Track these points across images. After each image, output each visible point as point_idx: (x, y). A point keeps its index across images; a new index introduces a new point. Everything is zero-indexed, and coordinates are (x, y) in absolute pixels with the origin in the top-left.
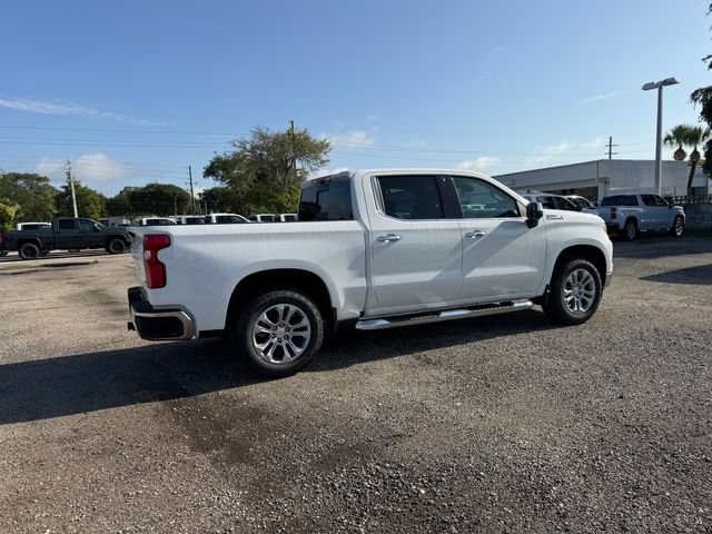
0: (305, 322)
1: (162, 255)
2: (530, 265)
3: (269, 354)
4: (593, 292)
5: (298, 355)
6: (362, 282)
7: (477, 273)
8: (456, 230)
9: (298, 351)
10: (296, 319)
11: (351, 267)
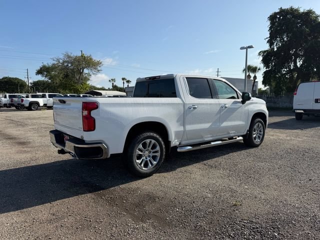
0: (158, 148)
1: (94, 113)
2: (240, 120)
3: (142, 165)
4: (262, 133)
5: (155, 165)
6: (182, 129)
9: (155, 163)
10: (154, 147)
11: (178, 121)
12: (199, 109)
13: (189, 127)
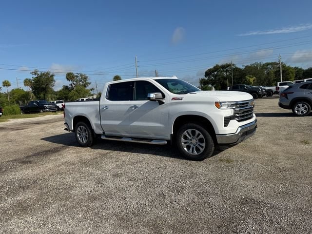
2: (161, 123)
6: (99, 122)
7: (135, 124)
8: (127, 105)
11: (96, 117)
12: (110, 108)
13: (103, 122)
